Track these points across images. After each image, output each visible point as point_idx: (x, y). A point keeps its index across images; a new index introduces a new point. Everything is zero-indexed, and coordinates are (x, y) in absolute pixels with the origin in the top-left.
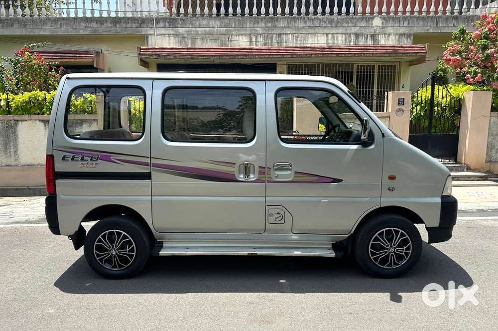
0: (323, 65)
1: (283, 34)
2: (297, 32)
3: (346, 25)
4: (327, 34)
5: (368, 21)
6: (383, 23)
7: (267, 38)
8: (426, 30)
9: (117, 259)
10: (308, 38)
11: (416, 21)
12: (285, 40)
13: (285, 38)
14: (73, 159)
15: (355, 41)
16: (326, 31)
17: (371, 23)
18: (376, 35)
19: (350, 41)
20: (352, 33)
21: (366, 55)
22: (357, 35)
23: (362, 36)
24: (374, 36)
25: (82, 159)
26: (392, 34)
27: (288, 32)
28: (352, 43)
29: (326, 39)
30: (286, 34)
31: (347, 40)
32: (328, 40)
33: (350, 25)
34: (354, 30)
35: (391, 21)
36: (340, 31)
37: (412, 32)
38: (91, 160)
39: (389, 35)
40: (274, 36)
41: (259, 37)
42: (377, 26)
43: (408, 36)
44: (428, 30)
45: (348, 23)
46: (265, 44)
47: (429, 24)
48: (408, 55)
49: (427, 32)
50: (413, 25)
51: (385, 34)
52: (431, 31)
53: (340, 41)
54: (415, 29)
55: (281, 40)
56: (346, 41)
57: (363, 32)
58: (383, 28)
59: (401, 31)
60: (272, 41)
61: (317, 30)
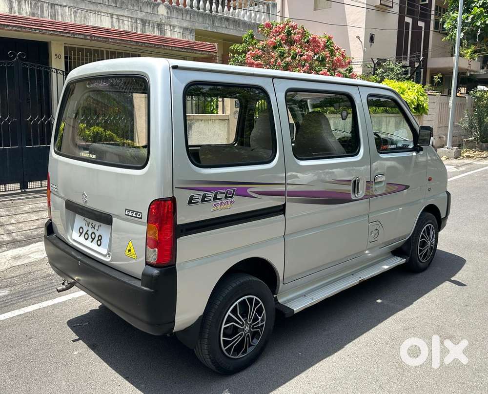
0: (107, 52)
1: (58, 5)
2: (75, 5)
3: (131, 7)
4: (112, 15)
5: (153, 8)
6: (167, 13)
7: (35, 6)
8: (205, 27)
9: (249, 339)
10: (90, 16)
11: (196, 16)
12: (60, 14)
13: (60, 11)
14: (203, 200)
15: (142, 29)
16: (111, 11)
17: (156, 10)
18: (162, 24)
19: (137, 28)
20: (139, 19)
21: (165, 47)
22: (144, 22)
23: (149, 23)
24: (160, 26)
25: (215, 198)
26: (177, 27)
27: (64, 4)
28: (139, 30)
29: (110, 20)
30: (61, 6)
31: (134, 25)
32: (112, 22)
33: (135, 8)
34: (140, 15)
35: (175, 11)
36: (126, 14)
37: (194, 28)
38: (226, 197)
39: (174, 27)
40: (45, 5)
41: (24, 4)
42: (163, 15)
43: (191, 31)
44: (207, 28)
45: (134, 6)
46: (33, 15)
47: (207, 22)
48: (203, 52)
49: (206, 29)
50: (194, 20)
51: (170, 26)
52: (209, 29)
53: (126, 26)
54: (197, 24)
55: (55, 12)
56: (132, 27)
57: (150, 19)
58: (168, 18)
59: (185, 25)
60: (42, 12)
61: (99, 8)
